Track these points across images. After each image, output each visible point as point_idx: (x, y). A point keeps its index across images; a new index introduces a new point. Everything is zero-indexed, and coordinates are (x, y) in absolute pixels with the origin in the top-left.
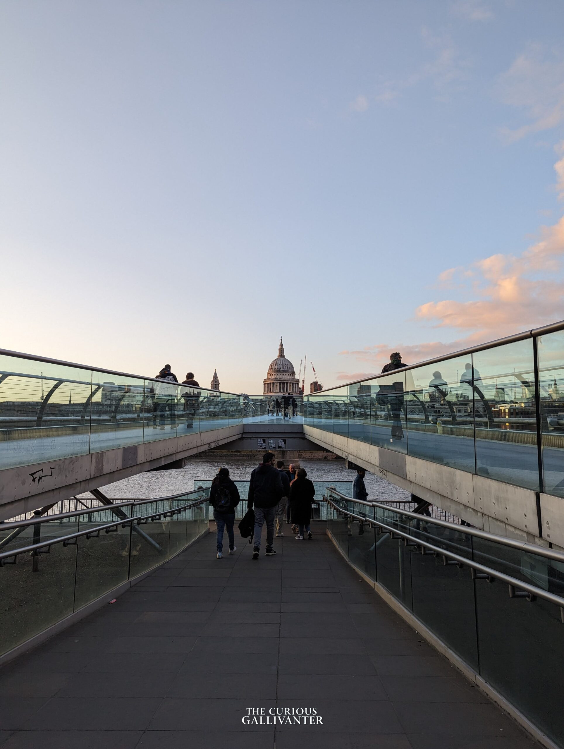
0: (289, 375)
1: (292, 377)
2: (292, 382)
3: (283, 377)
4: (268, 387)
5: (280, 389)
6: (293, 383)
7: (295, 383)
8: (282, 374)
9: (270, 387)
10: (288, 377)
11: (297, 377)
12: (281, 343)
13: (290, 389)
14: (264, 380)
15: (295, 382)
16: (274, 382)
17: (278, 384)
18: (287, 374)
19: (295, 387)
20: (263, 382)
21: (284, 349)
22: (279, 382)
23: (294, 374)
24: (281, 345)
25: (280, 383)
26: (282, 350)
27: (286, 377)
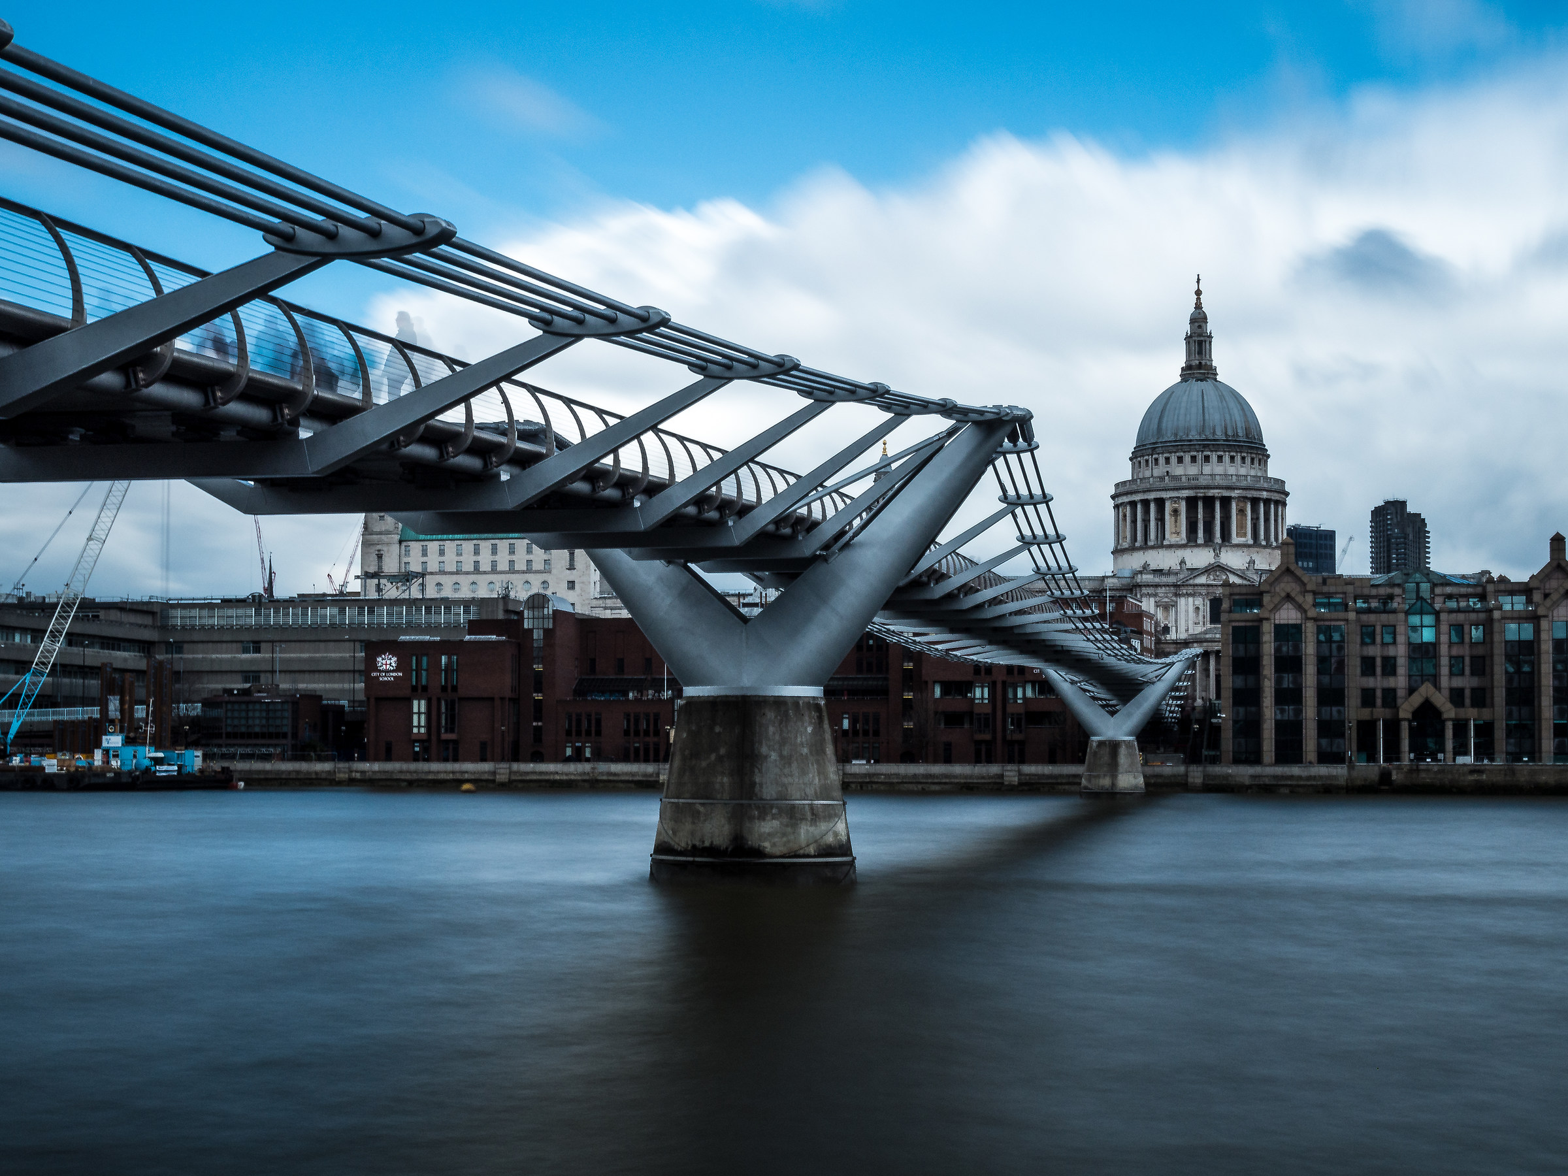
0: (1238, 458)
1: (1253, 473)
2: (1250, 494)
3: (1207, 469)
4: (1134, 521)
5: (1192, 527)
6: (1255, 501)
7: (1267, 502)
8: (1200, 456)
9: (1146, 522)
10: (1232, 470)
12: (1198, 306)
13: (1241, 527)
14: (1117, 485)
15: (1265, 495)
16: (1164, 495)
17: (1183, 507)
18: (1227, 458)
19: (1267, 520)
20: (1113, 497)
21: (1210, 337)
22: (1186, 493)
24: (1199, 319)
25: (1191, 502)
26: (1198, 341)
27: (1219, 469)
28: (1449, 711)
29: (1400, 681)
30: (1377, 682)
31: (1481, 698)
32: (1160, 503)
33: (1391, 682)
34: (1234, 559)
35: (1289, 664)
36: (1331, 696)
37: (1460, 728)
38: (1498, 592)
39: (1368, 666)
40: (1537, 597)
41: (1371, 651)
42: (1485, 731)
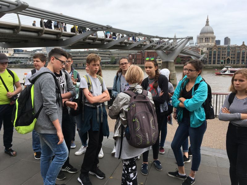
1: (212, 35)
5: (206, 41)
6: (212, 38)
7: (214, 38)
8: (207, 34)
9: (201, 40)
11: (214, 35)
12: (208, 18)
13: (211, 40)
14: (198, 37)
19: (213, 40)
23: (213, 33)
24: (208, 20)
25: (206, 38)
26: (207, 22)
27: (209, 35)
28: (231, 59)
29: (226, 56)
30: (224, 56)
31: (234, 58)
32: (202, 38)
33: (225, 56)
34: (210, 44)
35: (215, 55)
36: (219, 58)
37: (232, 60)
38: (237, 47)
39: (223, 55)
40: (241, 48)
41: (223, 53)
42: (234, 61)
